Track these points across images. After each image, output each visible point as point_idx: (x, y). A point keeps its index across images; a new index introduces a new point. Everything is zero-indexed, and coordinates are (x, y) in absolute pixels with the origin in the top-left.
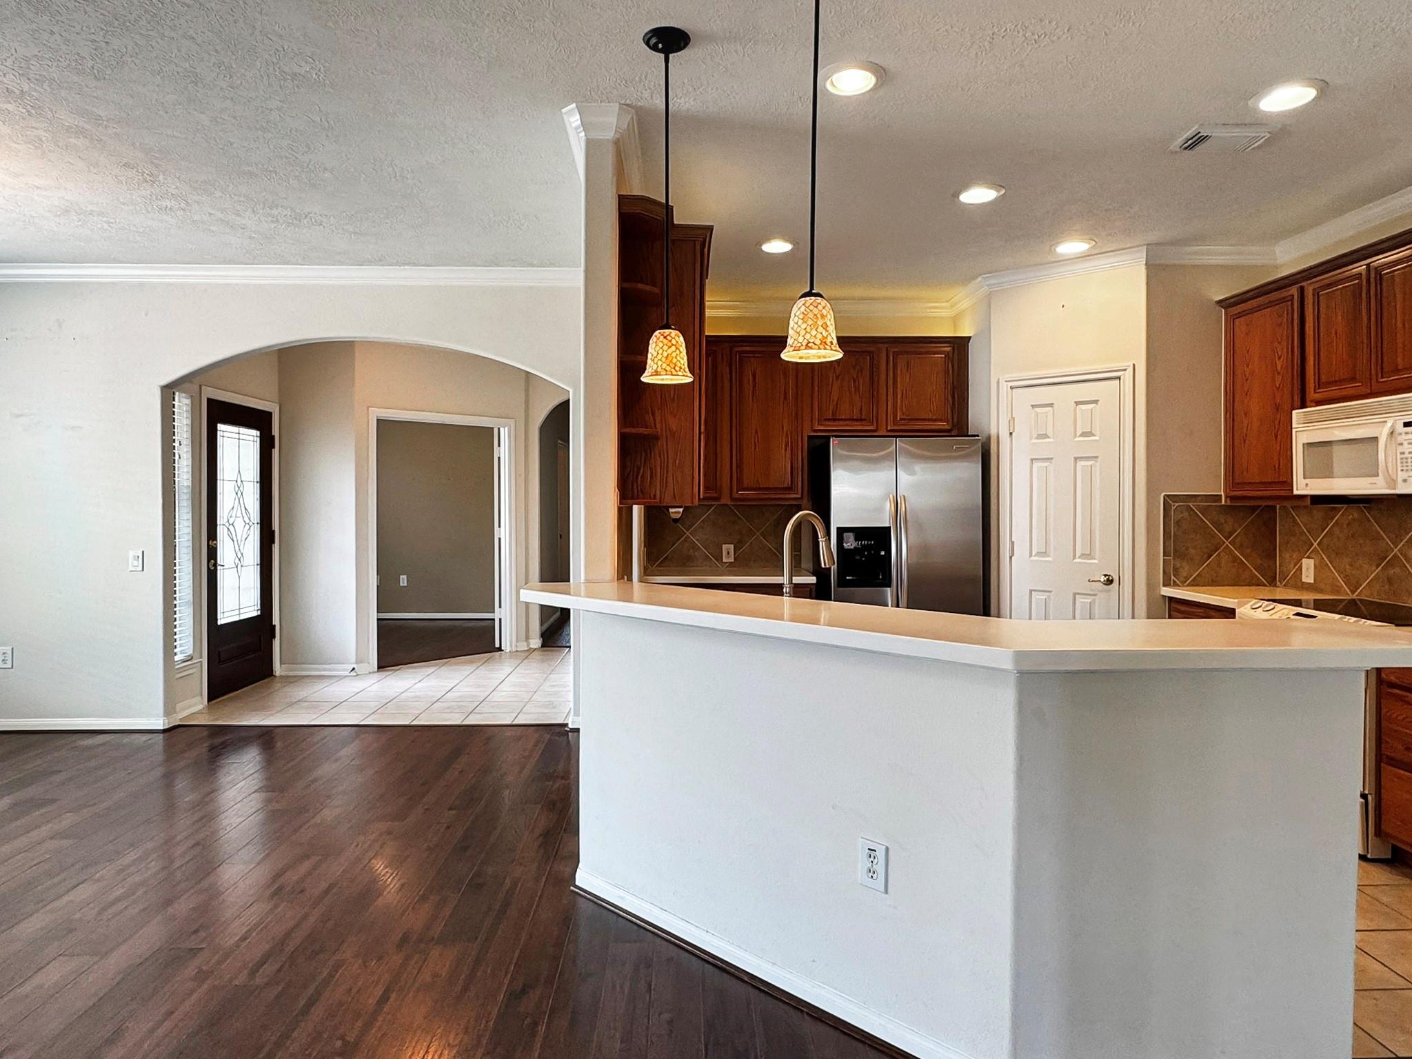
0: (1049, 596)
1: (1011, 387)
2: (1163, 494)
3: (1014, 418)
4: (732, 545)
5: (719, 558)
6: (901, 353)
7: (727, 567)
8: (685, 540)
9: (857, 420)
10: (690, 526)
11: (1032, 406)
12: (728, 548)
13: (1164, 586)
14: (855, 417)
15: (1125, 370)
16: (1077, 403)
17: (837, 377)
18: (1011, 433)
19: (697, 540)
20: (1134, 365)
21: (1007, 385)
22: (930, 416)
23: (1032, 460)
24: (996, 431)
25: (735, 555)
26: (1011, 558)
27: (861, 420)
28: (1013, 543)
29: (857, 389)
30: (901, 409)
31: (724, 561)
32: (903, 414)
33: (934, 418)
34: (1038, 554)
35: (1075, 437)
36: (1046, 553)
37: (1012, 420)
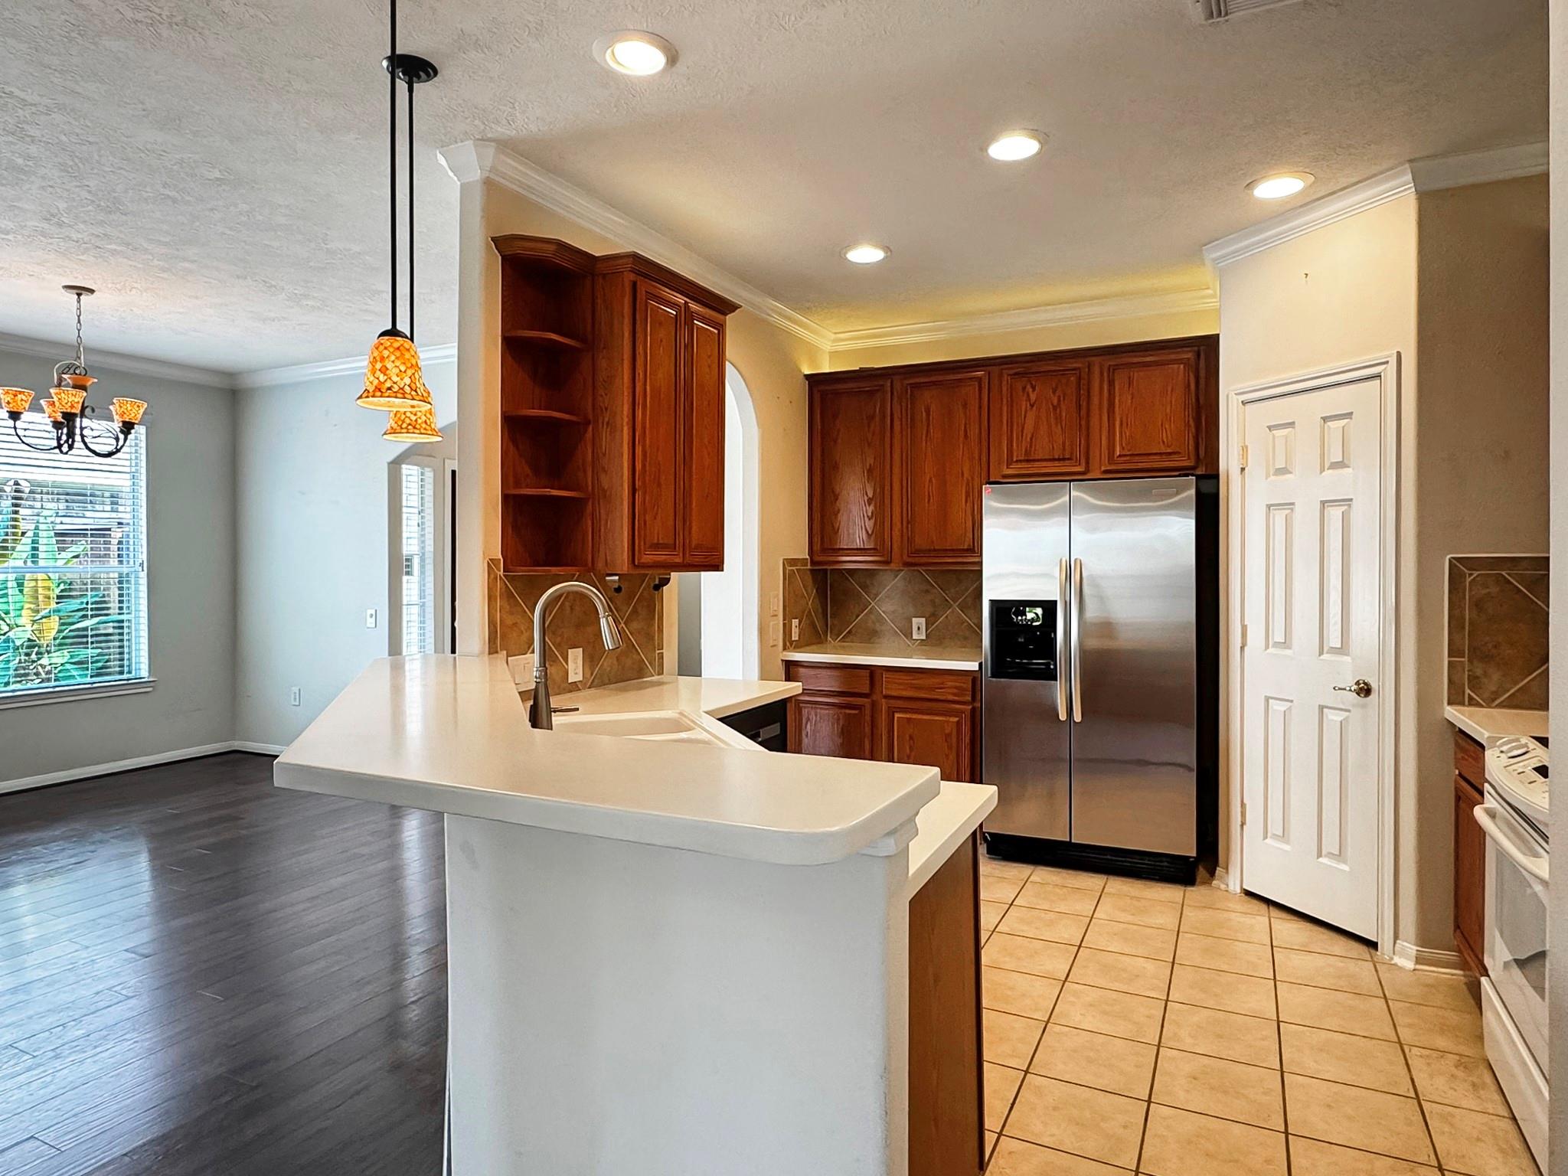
0: (1290, 707)
1: (1242, 402)
2: (1448, 557)
3: (1247, 447)
4: (924, 619)
5: (908, 634)
6: (1116, 367)
7: (918, 645)
8: (870, 612)
9: (1059, 460)
10: (877, 595)
11: (1270, 428)
12: (918, 622)
13: (1450, 703)
14: (1057, 457)
15: (1387, 362)
16: (1325, 419)
17: (1032, 406)
18: (1243, 469)
19: (883, 612)
20: (1399, 354)
21: (1238, 400)
22: (1164, 450)
23: (1269, 507)
24: (1225, 465)
25: (926, 631)
26: (1242, 648)
27: (1064, 459)
28: (1244, 629)
29: (1058, 419)
30: (1121, 445)
31: (914, 638)
32: (1123, 448)
33: (1169, 451)
34: (1277, 644)
35: (1322, 470)
36: (1286, 644)
37: (1245, 448)
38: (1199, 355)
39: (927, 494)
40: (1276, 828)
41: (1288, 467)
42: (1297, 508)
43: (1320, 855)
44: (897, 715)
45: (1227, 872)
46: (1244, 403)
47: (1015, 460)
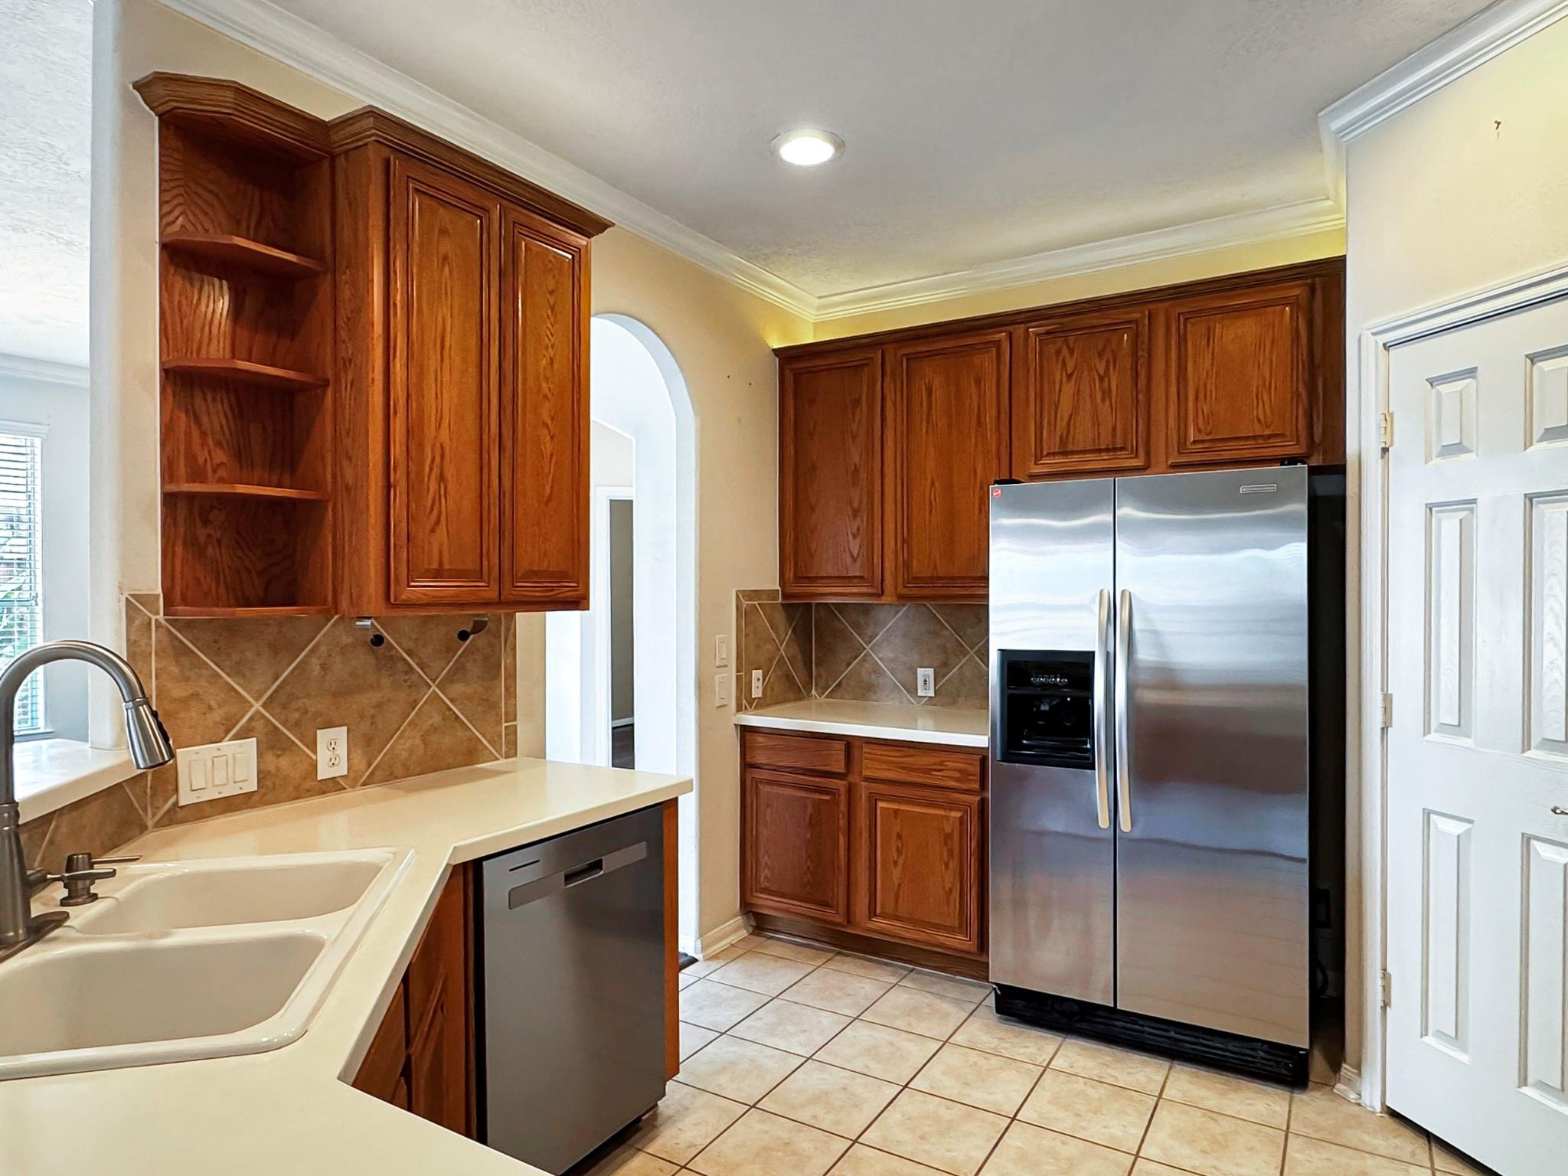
0: (1468, 831)
1: (1384, 345)
3: (1392, 415)
4: (932, 670)
5: (912, 690)
6: (1187, 318)
7: (924, 704)
8: (864, 660)
9: (1107, 450)
10: (872, 638)
11: (1432, 382)
12: (925, 673)
14: (1103, 447)
16: (1533, 358)
17: (1069, 377)
18: (1385, 450)
19: (881, 659)
21: (1377, 342)
22: (1258, 430)
23: (1430, 508)
24: (1356, 447)
25: (935, 686)
26: (1384, 730)
27: (1115, 449)
28: (1387, 699)
29: (1106, 393)
30: (1196, 425)
31: (919, 694)
32: (1200, 431)
33: (1267, 432)
34: (1444, 728)
35: (1528, 443)
36: (1460, 727)
37: (1388, 418)
38: (1312, 290)
39: (928, 503)
40: (1442, 1018)
41: (1465, 443)
42: (1481, 509)
43: (1523, 1081)
44: (880, 804)
45: (1360, 1074)
46: (1386, 347)
47: (1045, 453)
